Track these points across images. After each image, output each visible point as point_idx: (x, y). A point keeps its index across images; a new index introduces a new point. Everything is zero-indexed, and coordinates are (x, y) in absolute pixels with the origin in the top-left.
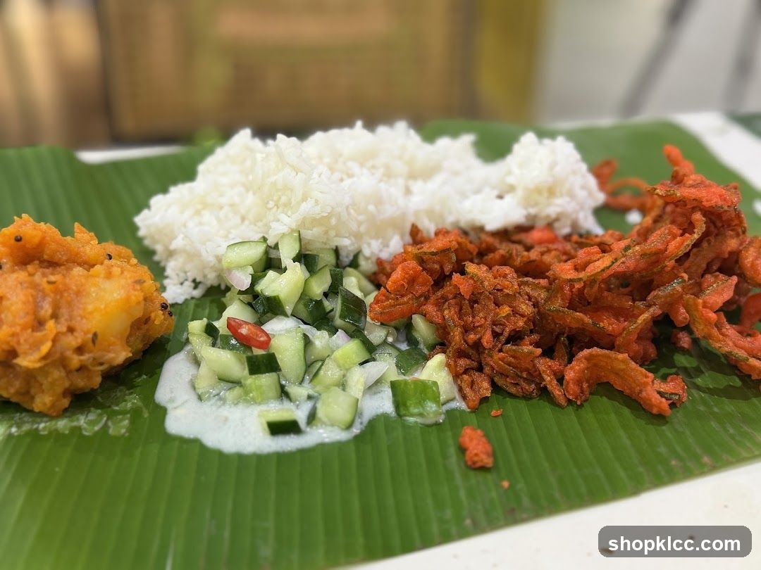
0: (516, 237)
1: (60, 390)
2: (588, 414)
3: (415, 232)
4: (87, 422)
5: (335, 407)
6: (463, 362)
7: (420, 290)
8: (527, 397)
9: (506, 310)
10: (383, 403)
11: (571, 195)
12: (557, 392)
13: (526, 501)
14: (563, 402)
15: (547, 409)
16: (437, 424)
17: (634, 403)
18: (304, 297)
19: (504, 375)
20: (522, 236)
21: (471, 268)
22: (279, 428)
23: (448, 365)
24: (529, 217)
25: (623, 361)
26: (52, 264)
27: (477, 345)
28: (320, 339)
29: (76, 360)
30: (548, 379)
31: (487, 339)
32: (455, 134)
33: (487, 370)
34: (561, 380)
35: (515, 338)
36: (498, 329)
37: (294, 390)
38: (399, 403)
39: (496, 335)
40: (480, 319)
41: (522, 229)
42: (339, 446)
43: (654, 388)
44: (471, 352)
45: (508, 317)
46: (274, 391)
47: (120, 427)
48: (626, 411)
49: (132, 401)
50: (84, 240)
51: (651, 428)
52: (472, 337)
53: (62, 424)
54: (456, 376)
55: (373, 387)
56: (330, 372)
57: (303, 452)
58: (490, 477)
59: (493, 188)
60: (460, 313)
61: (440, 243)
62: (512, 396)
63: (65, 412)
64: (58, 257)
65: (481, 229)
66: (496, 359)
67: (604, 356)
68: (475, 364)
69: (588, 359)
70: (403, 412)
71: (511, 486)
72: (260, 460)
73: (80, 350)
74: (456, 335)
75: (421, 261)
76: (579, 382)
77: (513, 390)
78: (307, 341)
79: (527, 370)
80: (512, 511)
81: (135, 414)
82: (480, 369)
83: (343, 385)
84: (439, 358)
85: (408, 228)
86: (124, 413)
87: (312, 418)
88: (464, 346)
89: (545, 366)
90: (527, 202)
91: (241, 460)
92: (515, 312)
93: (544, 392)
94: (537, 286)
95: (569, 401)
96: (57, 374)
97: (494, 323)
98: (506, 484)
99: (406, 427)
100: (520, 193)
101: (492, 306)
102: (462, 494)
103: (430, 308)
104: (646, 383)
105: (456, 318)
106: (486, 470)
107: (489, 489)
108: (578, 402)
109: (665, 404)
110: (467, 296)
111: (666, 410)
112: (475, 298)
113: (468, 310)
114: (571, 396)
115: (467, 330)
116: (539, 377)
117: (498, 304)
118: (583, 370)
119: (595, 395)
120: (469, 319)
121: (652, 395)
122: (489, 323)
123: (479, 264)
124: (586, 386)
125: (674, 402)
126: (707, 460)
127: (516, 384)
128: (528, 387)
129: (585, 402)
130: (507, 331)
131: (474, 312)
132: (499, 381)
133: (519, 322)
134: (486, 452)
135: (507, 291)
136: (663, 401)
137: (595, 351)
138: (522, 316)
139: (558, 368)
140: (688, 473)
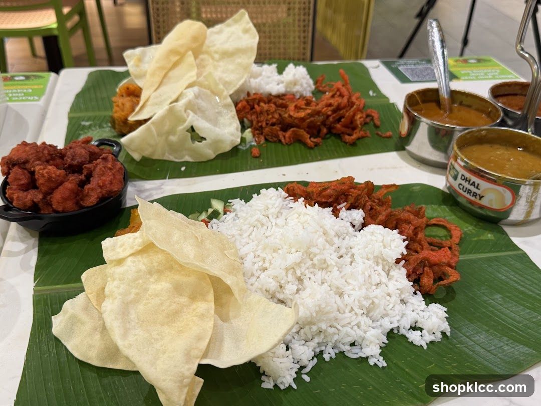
0: (282, 97)
2: (291, 147)
3: (248, 94)
6: (257, 132)
8: (275, 142)
9: (270, 116)
11: (302, 86)
12: (283, 140)
13: (266, 164)
14: (285, 144)
15: (280, 145)
17: (305, 144)
19: (268, 135)
20: (284, 97)
21: (262, 104)
23: (252, 132)
24: (286, 91)
25: (302, 132)
26: (137, 96)
27: (261, 127)
30: (281, 136)
31: (264, 125)
32: (270, 64)
33: (264, 134)
34: (284, 137)
35: (273, 124)
36: (268, 122)
39: (267, 124)
40: (262, 119)
41: (284, 95)
43: (310, 141)
44: (260, 129)
45: (271, 118)
48: (303, 147)
51: (308, 151)
52: (260, 124)
54: (254, 136)
58: (257, 159)
59: (276, 82)
60: (257, 117)
61: (254, 97)
62: (270, 142)
65: (270, 95)
66: (266, 130)
67: (297, 130)
68: (260, 133)
69: (293, 131)
74: (255, 123)
75: (247, 102)
76: (290, 138)
77: (270, 140)
79: (275, 135)
80: (261, 166)
82: (262, 134)
84: (249, 130)
85: (246, 93)
88: (257, 127)
89: (280, 133)
90: (286, 87)
92: (273, 117)
93: (280, 141)
94: (282, 110)
95: (287, 144)
97: (267, 120)
98: (261, 161)
100: (285, 84)
101: (266, 115)
102: (249, 162)
103: (249, 116)
104: (307, 138)
105: (255, 119)
106: (256, 157)
107: (256, 161)
108: (289, 144)
109: (312, 144)
110: (259, 112)
111: (313, 146)
112: (261, 113)
113: (259, 116)
114: (287, 142)
115: (258, 122)
116: (279, 137)
117: (268, 115)
118: (291, 134)
119: (294, 142)
120: (259, 119)
121: (308, 141)
122: (265, 120)
123: (265, 103)
124: (292, 139)
125: (317, 145)
126: (319, 158)
127: (272, 138)
128: (275, 139)
129: (291, 144)
130: (270, 123)
131: (261, 117)
132: (267, 137)
133: (274, 120)
134: (258, 153)
135: (272, 111)
136: (312, 143)
137: (295, 129)
138: (275, 118)
139: (284, 134)
140: (312, 161)
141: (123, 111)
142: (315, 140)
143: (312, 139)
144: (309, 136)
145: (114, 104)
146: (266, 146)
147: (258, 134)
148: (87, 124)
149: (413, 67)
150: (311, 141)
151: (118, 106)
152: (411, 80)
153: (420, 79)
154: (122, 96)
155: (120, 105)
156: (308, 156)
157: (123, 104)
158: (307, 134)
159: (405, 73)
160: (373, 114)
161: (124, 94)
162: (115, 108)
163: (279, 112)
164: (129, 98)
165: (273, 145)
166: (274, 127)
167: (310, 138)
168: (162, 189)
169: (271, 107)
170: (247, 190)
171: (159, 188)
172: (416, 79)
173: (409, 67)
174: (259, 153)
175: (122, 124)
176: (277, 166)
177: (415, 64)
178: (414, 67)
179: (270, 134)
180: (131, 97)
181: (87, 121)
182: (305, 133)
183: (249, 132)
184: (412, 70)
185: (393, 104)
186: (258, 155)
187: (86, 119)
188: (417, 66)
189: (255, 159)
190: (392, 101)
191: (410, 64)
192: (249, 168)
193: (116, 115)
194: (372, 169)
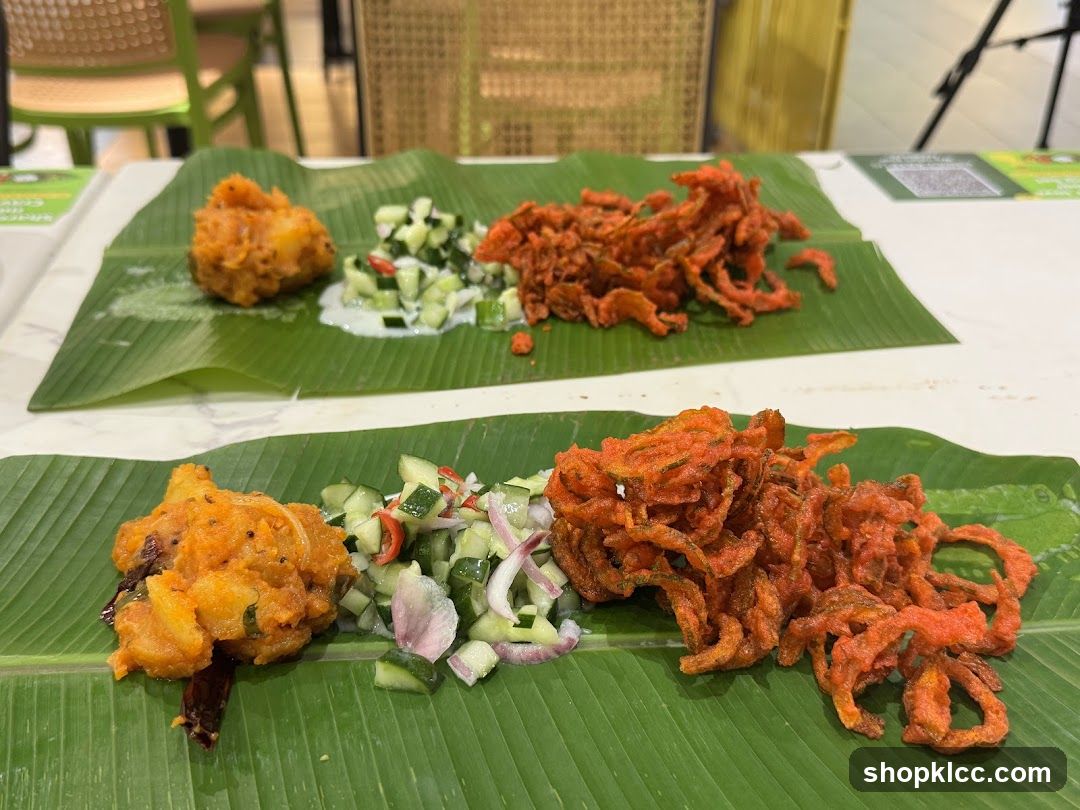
1: (250, 288)
2: (612, 335)
4: (267, 313)
5: (433, 314)
6: (531, 296)
7: (510, 244)
8: (573, 321)
9: (565, 259)
10: (470, 317)
12: (592, 317)
13: (542, 371)
14: (596, 325)
15: (584, 329)
16: (503, 332)
17: (645, 328)
18: (425, 245)
19: (557, 304)
21: (547, 231)
22: (391, 323)
23: (518, 295)
25: (640, 298)
26: (254, 208)
27: (542, 284)
28: (432, 272)
29: (262, 268)
30: (587, 307)
31: (548, 279)
33: (547, 301)
34: (596, 309)
35: (571, 278)
36: (558, 273)
37: (407, 303)
38: (480, 317)
39: (556, 278)
40: (544, 265)
42: (431, 338)
43: (658, 321)
44: (539, 289)
45: (565, 265)
46: (394, 303)
47: (289, 318)
48: (639, 334)
49: (301, 306)
50: (278, 197)
51: (652, 343)
52: (539, 278)
53: (252, 312)
54: (523, 304)
55: (464, 307)
56: (433, 293)
57: (405, 340)
58: (524, 359)
60: (534, 262)
62: (564, 320)
63: (256, 305)
64: (259, 203)
66: (553, 293)
67: (628, 294)
68: (539, 298)
69: (619, 296)
70: (480, 321)
71: (535, 365)
72: (375, 340)
73: (265, 261)
74: (526, 274)
76: (608, 311)
77: (564, 316)
78: (422, 275)
79: (574, 302)
80: (531, 375)
81: (301, 313)
82: (542, 301)
83: (442, 303)
84: (513, 290)
86: (293, 312)
87: (416, 321)
88: (532, 284)
89: (587, 300)
91: (363, 340)
92: (571, 262)
93: (585, 319)
94: (595, 249)
95: (601, 326)
96: (249, 276)
97: (556, 269)
98: (533, 363)
99: (481, 331)
101: (555, 256)
102: (502, 366)
103: (515, 259)
104: (650, 312)
105: (530, 265)
106: (522, 355)
107: (521, 364)
108: (606, 326)
109: (663, 329)
110: (538, 249)
111: (665, 332)
112: (544, 250)
113: (538, 259)
114: (602, 322)
115: (536, 272)
116: (582, 307)
117: (560, 256)
118: (611, 303)
119: (619, 323)
120: (538, 265)
121: (653, 320)
122: (551, 268)
123: (556, 231)
124: (614, 315)
125: (673, 330)
126: (677, 359)
127: (566, 312)
128: (574, 314)
129: (612, 326)
130: (564, 274)
131: (542, 260)
132: (554, 309)
133: (574, 269)
134: (527, 346)
135: (568, 247)
136: (661, 325)
137: (622, 290)
138: (576, 265)
139: (595, 301)
140: (660, 365)
141: (213, 238)
142: (672, 318)
143: (663, 315)
144: (655, 307)
145: (197, 225)
146: (551, 331)
147: (534, 301)
148: (139, 271)
149: (921, 168)
150: (661, 320)
151: (205, 229)
152: (916, 194)
153: (939, 193)
154: (218, 207)
155: (210, 225)
156: (651, 353)
157: (216, 225)
158: (650, 303)
159: (902, 182)
160: (818, 261)
161: (222, 203)
162: (199, 234)
163: (588, 250)
164: (231, 212)
165: (568, 327)
166: (570, 285)
167: (658, 312)
168: (277, 421)
169: (568, 237)
170: (484, 428)
171: (271, 420)
172: (927, 193)
173: (911, 167)
174: (531, 345)
175: (210, 271)
176: (570, 376)
177: (926, 163)
178: (924, 169)
179: (561, 301)
180: (239, 209)
181: (143, 265)
182: (645, 300)
183: (512, 296)
184: (920, 175)
185: (870, 244)
186: (525, 349)
187: (140, 262)
188: (932, 168)
189: (519, 359)
190: (866, 237)
191: (917, 163)
192: (499, 378)
193: (197, 250)
194: (809, 390)
